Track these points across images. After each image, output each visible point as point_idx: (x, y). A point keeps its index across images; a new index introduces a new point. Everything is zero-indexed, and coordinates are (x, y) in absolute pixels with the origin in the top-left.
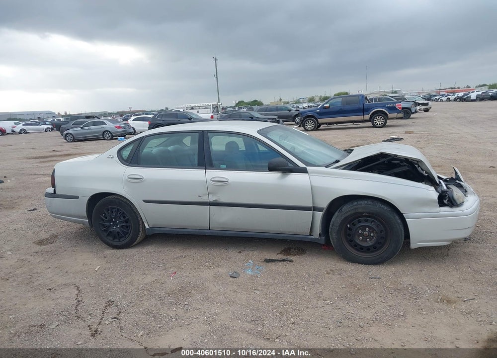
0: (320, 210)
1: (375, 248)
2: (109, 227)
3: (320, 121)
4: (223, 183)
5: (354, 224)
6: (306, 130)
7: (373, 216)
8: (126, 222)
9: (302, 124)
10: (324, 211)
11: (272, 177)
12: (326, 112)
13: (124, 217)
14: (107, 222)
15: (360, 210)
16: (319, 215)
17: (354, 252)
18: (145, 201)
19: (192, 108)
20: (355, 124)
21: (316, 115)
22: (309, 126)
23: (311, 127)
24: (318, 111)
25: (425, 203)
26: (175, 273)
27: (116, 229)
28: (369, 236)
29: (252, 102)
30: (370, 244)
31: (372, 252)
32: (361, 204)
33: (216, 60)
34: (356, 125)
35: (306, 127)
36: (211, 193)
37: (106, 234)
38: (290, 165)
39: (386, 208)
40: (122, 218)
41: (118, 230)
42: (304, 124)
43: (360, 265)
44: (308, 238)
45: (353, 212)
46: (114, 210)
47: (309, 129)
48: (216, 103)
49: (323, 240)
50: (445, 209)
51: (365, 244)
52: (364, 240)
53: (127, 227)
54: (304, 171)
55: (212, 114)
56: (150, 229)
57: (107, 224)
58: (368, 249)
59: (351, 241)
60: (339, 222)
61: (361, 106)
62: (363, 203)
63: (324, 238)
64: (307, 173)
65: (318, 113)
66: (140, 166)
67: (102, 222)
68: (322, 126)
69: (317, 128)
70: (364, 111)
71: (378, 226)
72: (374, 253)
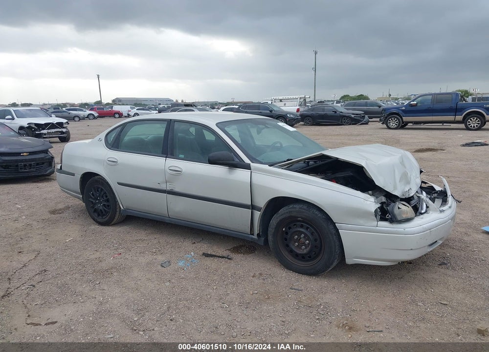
0: (259, 209)
1: (310, 257)
2: (95, 204)
3: (405, 119)
4: (178, 172)
5: (290, 228)
6: (389, 128)
7: (307, 223)
8: (108, 201)
9: (385, 121)
10: (262, 211)
11: (218, 171)
12: (412, 110)
13: (106, 197)
14: (94, 200)
15: (293, 214)
16: (258, 214)
17: (289, 258)
18: (119, 184)
19: (281, 101)
20: (444, 124)
21: (400, 112)
22: (393, 124)
23: (394, 124)
24: (404, 108)
25: (360, 214)
26: (120, 254)
27: (100, 206)
28: (304, 244)
29: (358, 96)
30: (305, 251)
31: (307, 261)
32: (295, 208)
33: (316, 53)
34: (446, 126)
35: (389, 124)
36: (169, 182)
37: (93, 210)
38: (237, 160)
39: (319, 215)
40: (104, 197)
41: (101, 208)
42: (387, 121)
43: (294, 273)
44: (249, 237)
45: (287, 215)
46: (99, 189)
47: (392, 127)
48: (304, 96)
49: (261, 242)
50: (384, 225)
51: (299, 252)
52: (299, 247)
53: (108, 206)
54: (247, 167)
55: (298, 107)
56: (125, 210)
57: (94, 201)
58: (302, 257)
59: (287, 246)
60: (275, 225)
61: (454, 106)
62: (297, 206)
63: (263, 239)
64: (250, 169)
65: (403, 111)
66: (119, 150)
67: (91, 199)
68: (409, 124)
69: (403, 126)
70: (456, 110)
71: (312, 234)
72: (310, 263)
